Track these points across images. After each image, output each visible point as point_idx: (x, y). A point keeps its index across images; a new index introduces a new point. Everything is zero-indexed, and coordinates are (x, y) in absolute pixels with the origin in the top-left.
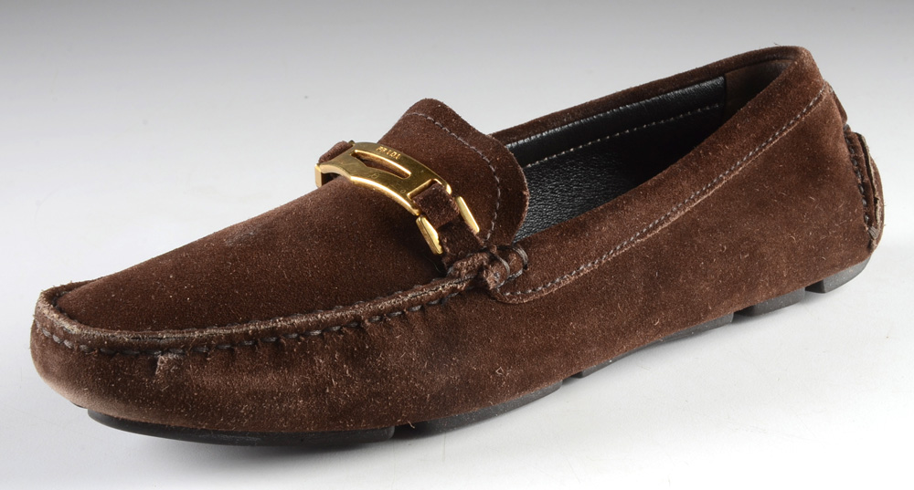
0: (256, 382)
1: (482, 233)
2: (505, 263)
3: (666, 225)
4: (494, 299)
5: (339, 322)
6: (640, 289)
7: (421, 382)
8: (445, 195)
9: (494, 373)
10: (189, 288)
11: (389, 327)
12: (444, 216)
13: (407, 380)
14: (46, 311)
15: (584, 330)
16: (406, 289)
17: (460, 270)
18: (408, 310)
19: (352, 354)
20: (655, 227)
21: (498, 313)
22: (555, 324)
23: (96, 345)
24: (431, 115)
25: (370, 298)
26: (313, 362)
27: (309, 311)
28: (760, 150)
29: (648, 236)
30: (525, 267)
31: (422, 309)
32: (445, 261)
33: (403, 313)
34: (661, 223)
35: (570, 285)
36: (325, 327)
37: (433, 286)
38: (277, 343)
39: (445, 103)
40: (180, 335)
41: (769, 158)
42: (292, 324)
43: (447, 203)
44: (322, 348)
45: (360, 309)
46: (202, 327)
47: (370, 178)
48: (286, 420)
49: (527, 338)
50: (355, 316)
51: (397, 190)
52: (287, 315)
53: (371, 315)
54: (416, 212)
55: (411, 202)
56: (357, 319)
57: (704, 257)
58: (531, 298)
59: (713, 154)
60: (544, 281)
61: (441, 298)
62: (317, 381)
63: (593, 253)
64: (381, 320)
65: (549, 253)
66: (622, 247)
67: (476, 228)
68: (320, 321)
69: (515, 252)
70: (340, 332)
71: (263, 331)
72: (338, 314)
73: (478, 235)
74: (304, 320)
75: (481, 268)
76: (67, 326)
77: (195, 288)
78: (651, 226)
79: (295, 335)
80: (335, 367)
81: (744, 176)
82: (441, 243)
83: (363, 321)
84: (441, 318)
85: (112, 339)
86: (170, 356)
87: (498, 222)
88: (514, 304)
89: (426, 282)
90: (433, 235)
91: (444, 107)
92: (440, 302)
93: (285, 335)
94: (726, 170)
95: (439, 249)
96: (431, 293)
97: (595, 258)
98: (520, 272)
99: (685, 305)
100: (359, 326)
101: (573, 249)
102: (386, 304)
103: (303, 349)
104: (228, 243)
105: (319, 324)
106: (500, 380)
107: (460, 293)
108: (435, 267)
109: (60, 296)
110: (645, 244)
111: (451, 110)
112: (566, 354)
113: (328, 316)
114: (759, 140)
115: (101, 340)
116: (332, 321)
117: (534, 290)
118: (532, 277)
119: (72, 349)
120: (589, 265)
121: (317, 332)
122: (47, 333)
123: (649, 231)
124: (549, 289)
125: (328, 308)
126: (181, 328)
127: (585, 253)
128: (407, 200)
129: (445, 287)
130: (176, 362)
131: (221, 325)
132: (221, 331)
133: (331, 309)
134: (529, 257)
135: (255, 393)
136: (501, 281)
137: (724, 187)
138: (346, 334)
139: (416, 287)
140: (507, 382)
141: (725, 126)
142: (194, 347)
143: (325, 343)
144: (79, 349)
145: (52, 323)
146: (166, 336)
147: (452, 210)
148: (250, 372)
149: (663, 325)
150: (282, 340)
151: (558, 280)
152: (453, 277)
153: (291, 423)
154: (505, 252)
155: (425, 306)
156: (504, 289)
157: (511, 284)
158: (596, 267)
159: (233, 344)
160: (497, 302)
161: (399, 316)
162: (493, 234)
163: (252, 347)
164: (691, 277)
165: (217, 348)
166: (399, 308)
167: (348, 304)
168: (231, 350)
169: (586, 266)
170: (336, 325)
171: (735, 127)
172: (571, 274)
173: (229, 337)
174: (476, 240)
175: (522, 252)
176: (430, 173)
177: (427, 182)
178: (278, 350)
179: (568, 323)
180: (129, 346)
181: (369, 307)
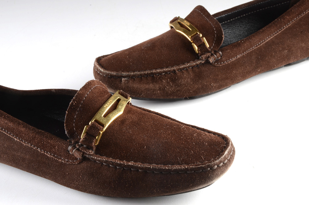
0: (147, 86)
1: (210, 47)
2: (215, 56)
3: (264, 43)
4: (212, 65)
5: (169, 71)
6: (254, 61)
7: (191, 87)
8: (200, 37)
9: (211, 85)
10: (132, 60)
11: (183, 73)
12: (199, 43)
13: (187, 87)
14: (96, 65)
15: (237, 73)
16: (188, 62)
17: (203, 58)
18: (188, 68)
19: (173, 80)
20: (261, 43)
21: (213, 69)
22: (229, 72)
23: (107, 75)
24: (200, 11)
25: (178, 65)
26: (162, 81)
27: (162, 68)
28: (298, 18)
29: (258, 46)
30: (221, 56)
31: (192, 68)
32: (199, 55)
33: (187, 69)
34: (263, 42)
35: (234, 61)
36: (166, 72)
37: (195, 62)
38: (153, 76)
39: (205, 7)
40: (128, 74)
41: (300, 20)
42: (157, 72)
43: (200, 40)
44: (165, 78)
45: (175, 68)
46: (134, 71)
47: (181, 31)
48: (155, 96)
49: (221, 75)
50: (174, 70)
51: (187, 35)
52: (156, 69)
53: (178, 70)
54: (192, 42)
55: (191, 39)
56: (174, 71)
57: (274, 52)
58: (223, 65)
59: (283, 20)
60: (226, 60)
61: (197, 65)
62: (163, 86)
63: (241, 52)
64: (181, 71)
65: (228, 53)
66: (250, 50)
67: (208, 46)
68: (164, 71)
69: (218, 53)
70: (170, 74)
71: (149, 73)
72: (169, 69)
73: (208, 48)
74: (160, 70)
75: (209, 57)
76: (101, 69)
77: (133, 60)
78: (260, 43)
79: (158, 74)
80: (168, 83)
81: (292, 26)
82: (198, 50)
83: (176, 71)
84: (197, 70)
85: (111, 74)
86: (126, 79)
87: (215, 44)
88: (218, 66)
89: (194, 61)
90: (196, 48)
91: (204, 8)
92: (197, 66)
93: (155, 74)
94: (286, 24)
95: (197, 52)
96: (194, 64)
97: (242, 53)
98: (220, 58)
99: (268, 65)
100: (175, 72)
101: (236, 51)
102: (182, 67)
103: (160, 78)
104: (143, 48)
105: (164, 72)
106: (212, 87)
107: (203, 63)
108: (196, 57)
109: (101, 59)
110: (257, 49)
111: (206, 9)
112: (232, 79)
113: (166, 69)
114: (298, 15)
115: (108, 74)
116: (168, 71)
117: (223, 62)
118: (223, 59)
119: (102, 75)
120: (240, 55)
121: (164, 74)
122: (96, 70)
123: (259, 45)
124: (228, 62)
125: (167, 67)
126: (128, 72)
127: (239, 52)
128: (190, 38)
129: (198, 62)
130: (127, 80)
131: (139, 71)
132: (139, 73)
133: (168, 68)
134: (222, 54)
135: (147, 89)
136: (214, 61)
137: (285, 30)
138: (171, 74)
139: (191, 62)
140: (214, 87)
141: (289, 10)
142: (132, 77)
143: (166, 76)
144: (103, 75)
145: (97, 68)
146: (124, 74)
147: (202, 41)
148: (146, 84)
149: (261, 71)
150: (154, 76)
151: (230, 60)
152: (201, 59)
153: (156, 97)
154: (216, 52)
155: (193, 67)
156: (215, 62)
157: (217, 61)
158: (242, 56)
159: (142, 76)
160: (213, 66)
161: (186, 70)
162: (213, 47)
163: (147, 77)
164: (270, 58)
165: (137, 77)
166: (186, 68)
167: (172, 66)
168: (141, 78)
169: (239, 55)
170: (168, 72)
171: (292, 11)
172: (234, 58)
173: (141, 75)
174: (208, 50)
175: (220, 53)
176: (197, 30)
177: (196, 33)
178: (153, 78)
179: (233, 71)
180: (115, 76)
181: (178, 67)
